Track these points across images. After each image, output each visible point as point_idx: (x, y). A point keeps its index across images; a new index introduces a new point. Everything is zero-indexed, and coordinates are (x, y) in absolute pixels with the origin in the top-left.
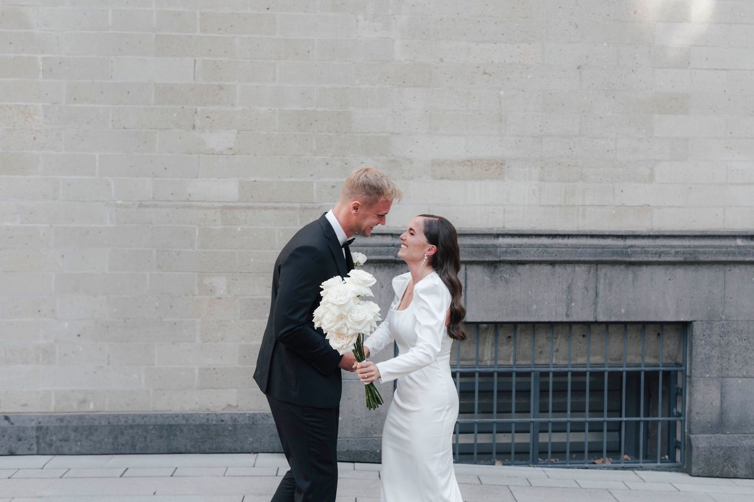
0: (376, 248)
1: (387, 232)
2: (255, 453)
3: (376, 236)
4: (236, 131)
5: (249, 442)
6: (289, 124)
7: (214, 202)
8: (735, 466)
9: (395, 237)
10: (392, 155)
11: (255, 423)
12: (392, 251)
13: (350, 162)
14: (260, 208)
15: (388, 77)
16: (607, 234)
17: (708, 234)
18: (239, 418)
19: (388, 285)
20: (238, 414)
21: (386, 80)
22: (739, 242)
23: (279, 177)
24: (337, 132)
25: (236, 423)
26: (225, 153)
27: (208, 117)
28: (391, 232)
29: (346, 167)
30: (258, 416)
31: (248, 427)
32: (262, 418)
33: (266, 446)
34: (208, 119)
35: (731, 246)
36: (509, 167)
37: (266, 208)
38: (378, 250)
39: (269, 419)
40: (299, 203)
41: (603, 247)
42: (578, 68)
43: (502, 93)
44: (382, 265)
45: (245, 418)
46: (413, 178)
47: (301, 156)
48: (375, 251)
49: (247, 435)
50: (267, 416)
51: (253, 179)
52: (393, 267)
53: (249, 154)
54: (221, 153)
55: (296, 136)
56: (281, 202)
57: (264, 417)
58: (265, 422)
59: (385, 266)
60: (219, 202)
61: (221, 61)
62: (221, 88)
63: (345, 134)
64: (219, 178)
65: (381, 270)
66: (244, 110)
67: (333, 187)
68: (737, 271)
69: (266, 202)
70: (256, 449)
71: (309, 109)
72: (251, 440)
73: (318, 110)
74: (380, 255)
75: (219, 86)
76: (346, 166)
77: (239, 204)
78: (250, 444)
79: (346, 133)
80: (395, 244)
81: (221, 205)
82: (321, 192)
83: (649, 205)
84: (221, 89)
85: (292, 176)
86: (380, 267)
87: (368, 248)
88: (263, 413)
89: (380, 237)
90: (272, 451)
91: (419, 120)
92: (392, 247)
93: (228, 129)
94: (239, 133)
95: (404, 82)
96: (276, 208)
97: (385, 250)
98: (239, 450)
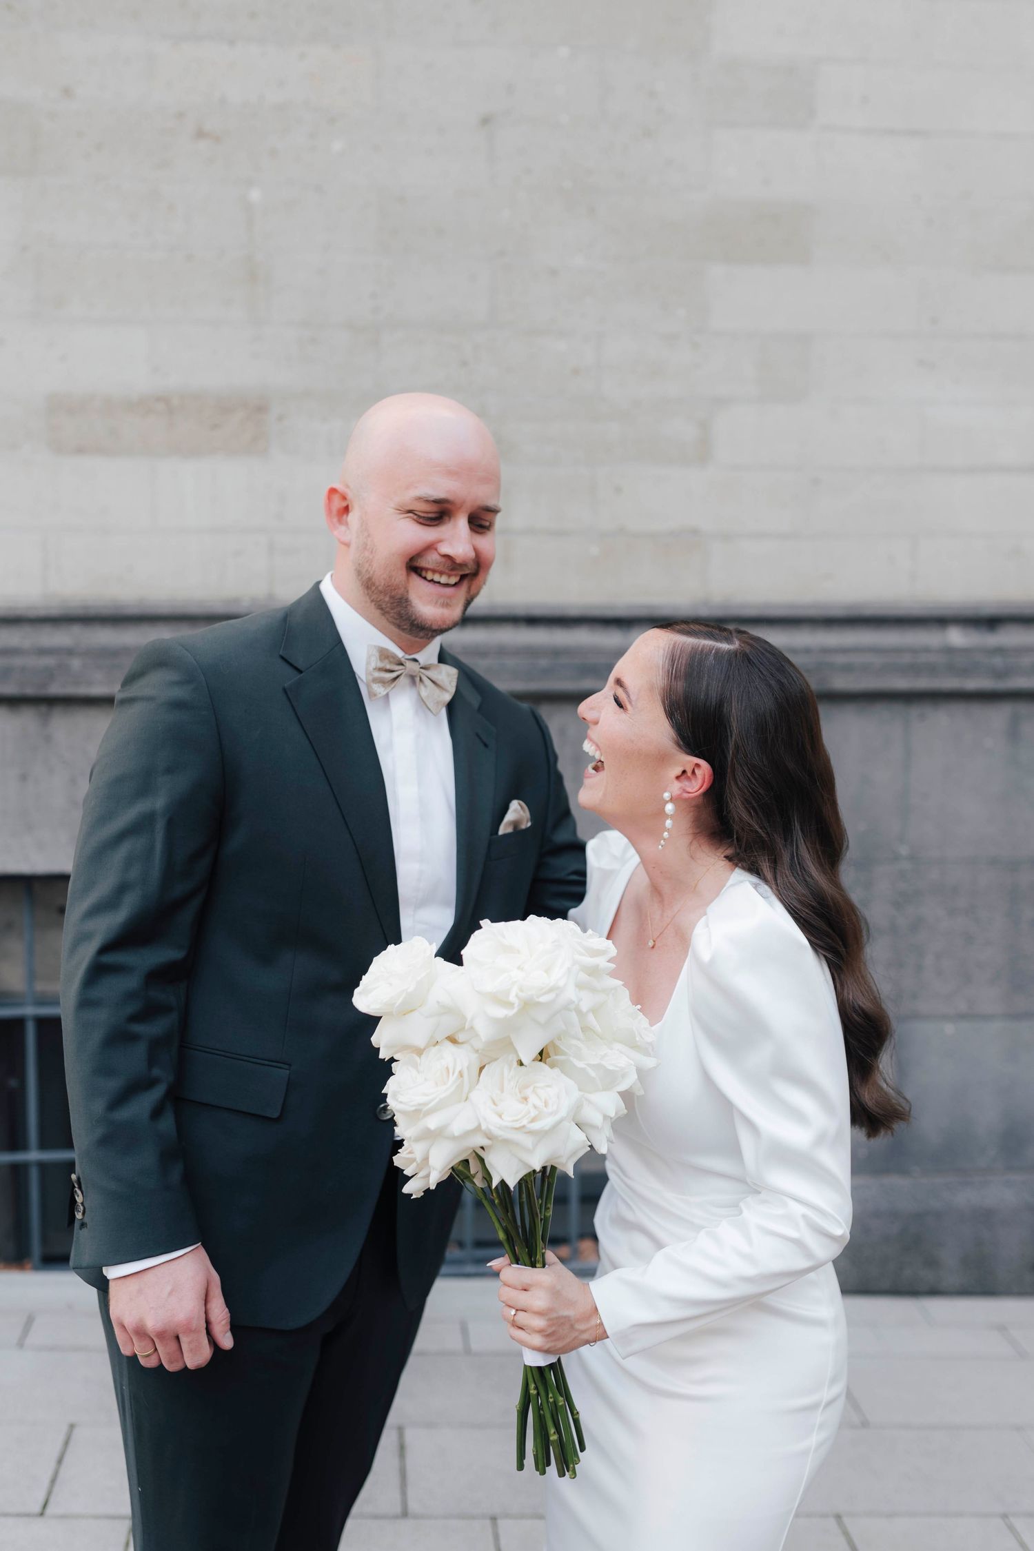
8: (932, 1263)
16: (574, 612)
17: (868, 612)
22: (956, 637)
35: (927, 650)
36: (280, 418)
41: (556, 652)
42: (486, 121)
43: (255, 195)
68: (942, 719)
83: (695, 532)
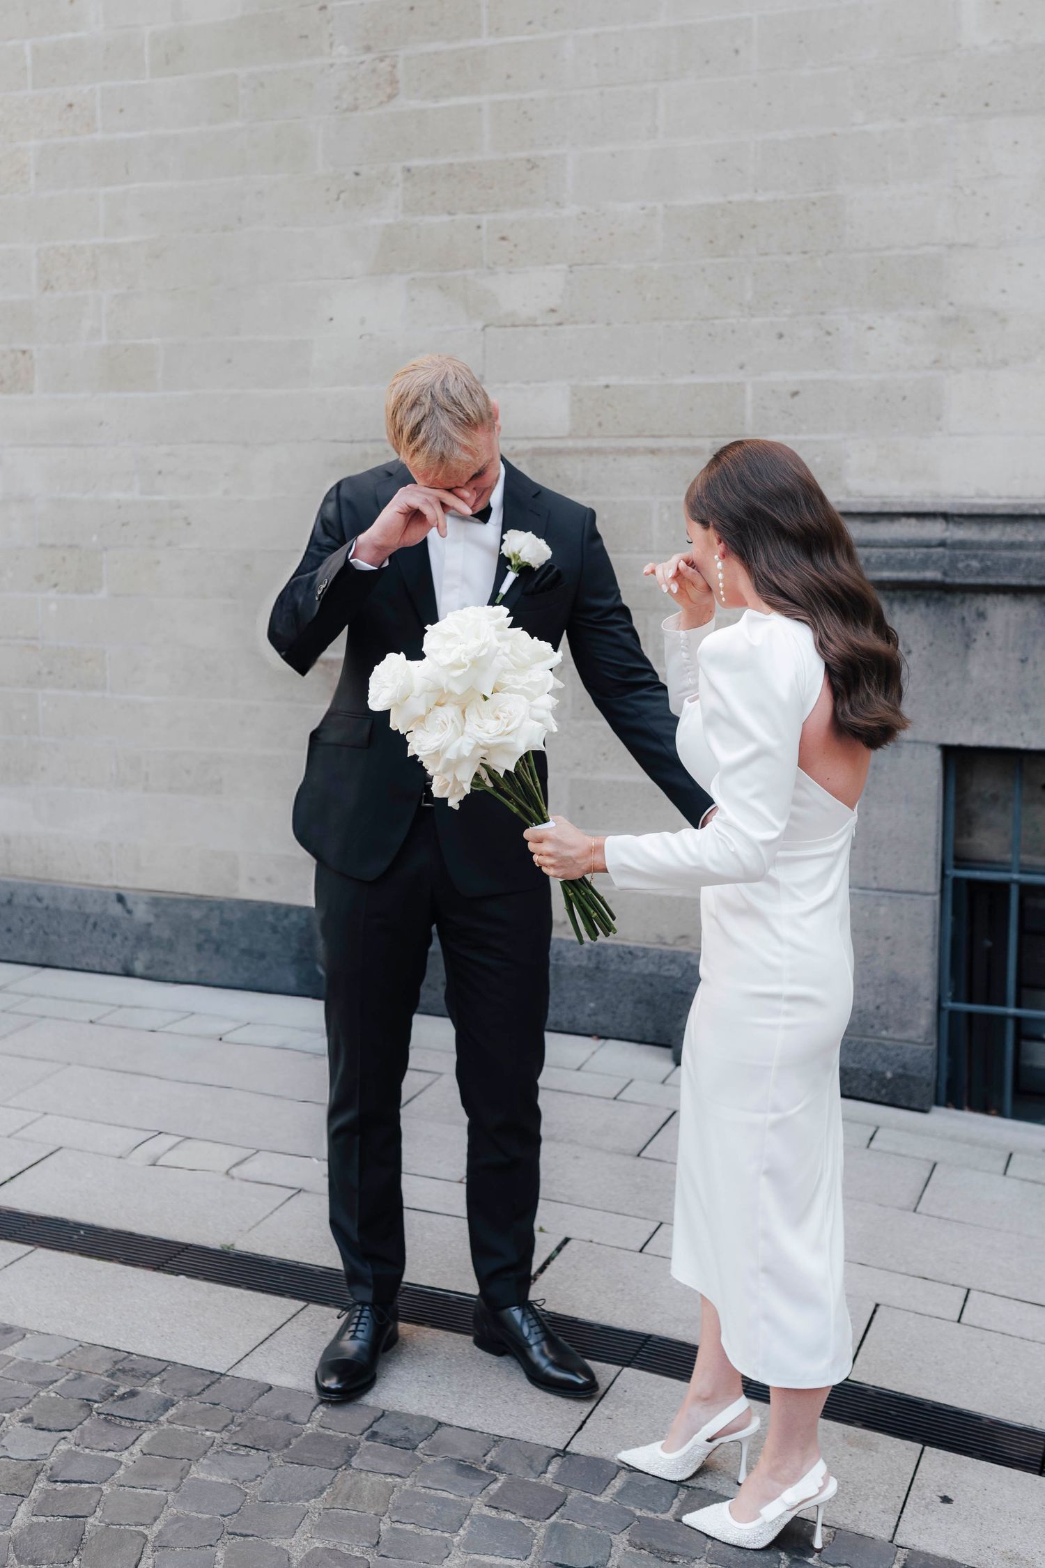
0: (893, 551)
1: (932, 509)
2: (601, 1037)
3: (904, 520)
4: (564, 266)
5: (587, 1011)
6: (689, 239)
7: (515, 439)
9: (955, 523)
10: (951, 304)
11: (601, 966)
12: (934, 558)
13: (838, 329)
14: (619, 451)
15: (943, 96)
18: (568, 950)
19: (924, 648)
20: (567, 941)
21: (937, 104)
23: (663, 374)
24: (805, 253)
25: (560, 962)
26: (539, 322)
27: (503, 238)
28: (941, 510)
29: (828, 343)
30: (610, 951)
31: (586, 976)
32: (619, 956)
33: (627, 1024)
34: (504, 243)
37: (631, 452)
38: (899, 557)
39: (636, 962)
40: (710, 436)
44: (909, 595)
45: (581, 953)
46: (1005, 363)
47: (716, 318)
48: (889, 558)
49: (583, 993)
50: (630, 953)
51: (603, 381)
52: (939, 600)
53: (593, 322)
54: (531, 323)
55: (703, 270)
56: (668, 436)
57: (623, 955)
58: (624, 968)
59: (916, 597)
60: (528, 439)
61: (532, 100)
62: (532, 165)
63: (826, 254)
64: (528, 382)
65: (906, 607)
66: (584, 213)
67: (795, 394)
69: (631, 437)
70: (603, 1028)
71: (735, 198)
72: (592, 1005)
73: (761, 198)
74: (902, 570)
75: (529, 161)
76: (829, 339)
77: (570, 443)
78: (589, 1015)
79: (829, 252)
80: (949, 541)
81: (529, 445)
82: (764, 408)
84: (533, 168)
85: (693, 372)
86: (904, 600)
87: (874, 550)
88: (623, 946)
89: (913, 521)
90: (639, 1038)
91: (1027, 205)
92: (940, 550)
93: (548, 264)
94: (571, 272)
95: (987, 105)
96: (653, 452)
97: (918, 557)
98: (566, 1026)
